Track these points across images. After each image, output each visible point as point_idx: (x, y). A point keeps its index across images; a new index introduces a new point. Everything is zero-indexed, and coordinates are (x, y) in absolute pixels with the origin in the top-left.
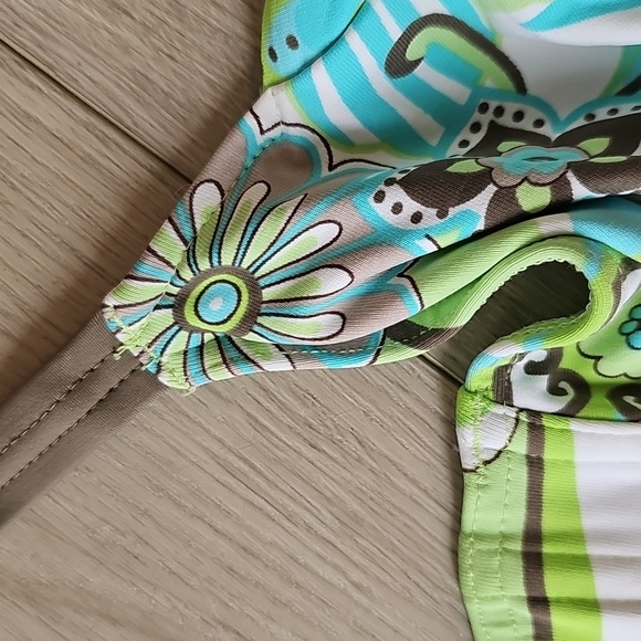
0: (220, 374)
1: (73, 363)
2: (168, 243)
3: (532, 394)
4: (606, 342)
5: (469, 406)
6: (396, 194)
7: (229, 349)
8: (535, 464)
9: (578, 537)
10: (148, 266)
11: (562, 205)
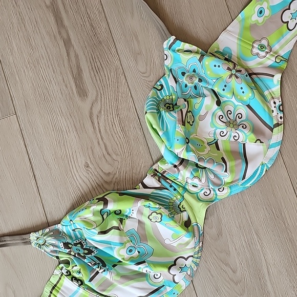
0: (37, 248)
1: (24, 236)
2: (41, 232)
3: (64, 271)
4: (75, 271)
5: (58, 268)
6: (62, 244)
7: (40, 246)
8: (60, 278)
9: (60, 289)
10: (37, 233)
11: (74, 256)
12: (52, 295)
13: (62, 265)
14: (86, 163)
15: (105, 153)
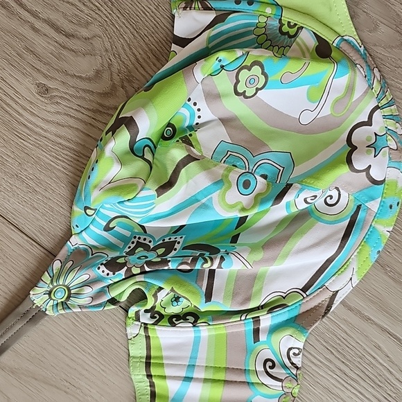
0: (63, 312)
1: (22, 309)
2: (46, 277)
3: (146, 318)
4: (167, 304)
5: (129, 321)
6: (103, 268)
7: (64, 305)
8: (148, 338)
9: (161, 358)
10: (41, 284)
12: (154, 380)
13: (132, 311)
14: (38, 85)
15: (61, 39)
